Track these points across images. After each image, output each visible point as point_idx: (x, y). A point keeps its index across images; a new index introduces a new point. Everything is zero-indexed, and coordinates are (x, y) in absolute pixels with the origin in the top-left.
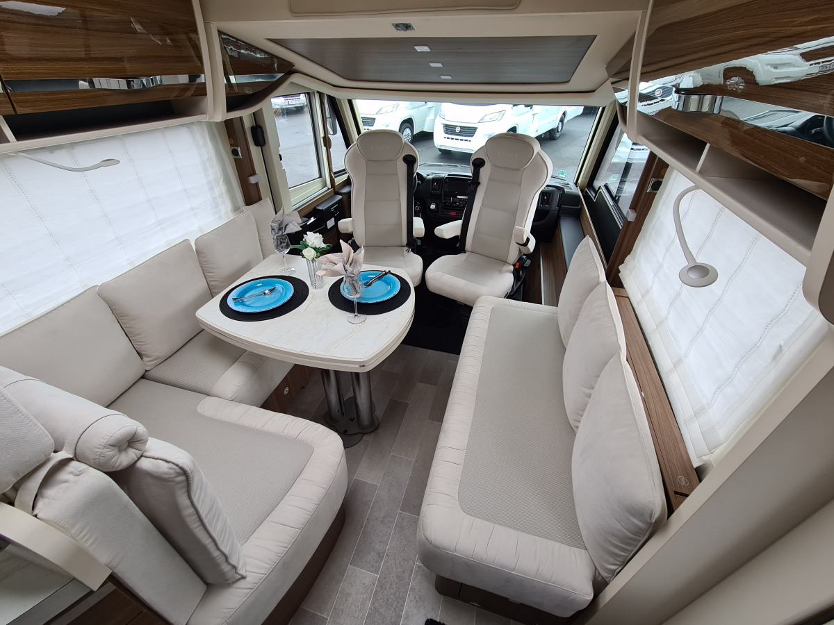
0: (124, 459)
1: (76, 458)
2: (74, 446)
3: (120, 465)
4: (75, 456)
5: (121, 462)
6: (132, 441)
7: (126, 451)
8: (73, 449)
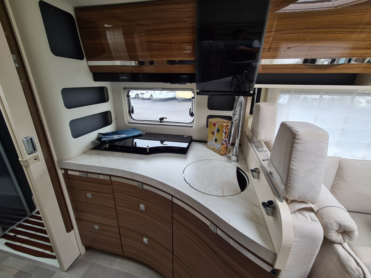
0: (335, 236)
1: (316, 213)
2: (320, 208)
3: (330, 236)
4: (316, 212)
5: (332, 236)
6: (345, 232)
7: (338, 234)
8: (319, 209)
